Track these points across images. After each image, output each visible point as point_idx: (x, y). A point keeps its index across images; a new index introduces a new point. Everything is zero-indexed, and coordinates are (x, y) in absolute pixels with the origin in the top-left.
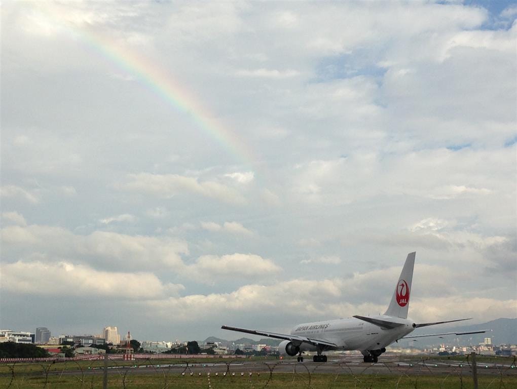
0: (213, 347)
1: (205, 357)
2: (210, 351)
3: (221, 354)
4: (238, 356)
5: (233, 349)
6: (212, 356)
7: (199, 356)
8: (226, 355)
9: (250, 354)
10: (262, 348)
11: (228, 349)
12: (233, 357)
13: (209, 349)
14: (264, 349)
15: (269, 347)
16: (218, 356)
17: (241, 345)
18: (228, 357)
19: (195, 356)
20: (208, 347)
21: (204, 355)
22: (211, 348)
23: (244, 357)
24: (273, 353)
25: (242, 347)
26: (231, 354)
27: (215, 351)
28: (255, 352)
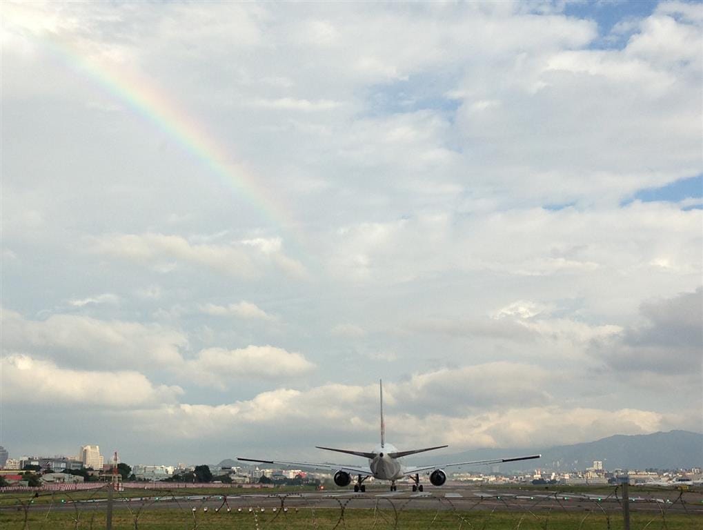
0: (230, 473)
1: (219, 486)
2: (226, 479)
3: (240, 482)
4: (263, 486)
5: (258, 477)
6: (229, 486)
7: (211, 485)
8: (247, 483)
9: (279, 483)
10: (296, 475)
11: (250, 475)
12: (256, 486)
13: (224, 476)
14: (299, 476)
15: (305, 474)
16: (237, 485)
18: (249, 486)
19: (206, 485)
20: (223, 473)
21: (217, 484)
22: (228, 475)
23: (271, 486)
24: (310, 481)
25: (268, 473)
26: (253, 483)
27: (232, 478)
28: (286, 480)
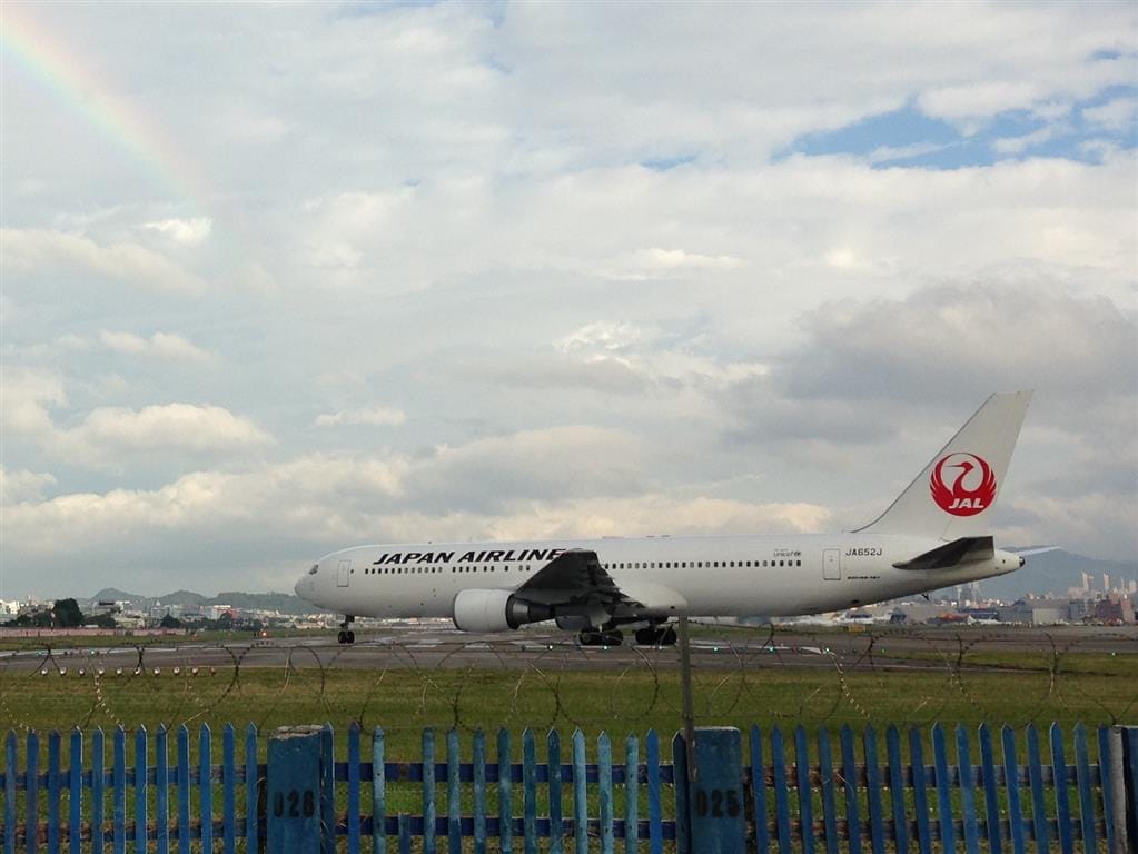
0: (113, 611)
1: (94, 633)
2: (106, 621)
3: (130, 626)
4: (169, 632)
5: (158, 617)
6: (109, 632)
7: (80, 632)
8: (142, 628)
9: (193, 626)
10: (221, 613)
11: (146, 615)
12: (156, 633)
13: (103, 616)
14: (227, 615)
15: (237, 612)
16: (124, 632)
17: (175, 606)
18: (145, 633)
19: (72, 632)
20: (101, 612)
21: (92, 630)
22: (109, 614)
23: (182, 632)
24: (245, 624)
25: (176, 611)
26: (152, 627)
27: (116, 619)
28: (205, 622)
